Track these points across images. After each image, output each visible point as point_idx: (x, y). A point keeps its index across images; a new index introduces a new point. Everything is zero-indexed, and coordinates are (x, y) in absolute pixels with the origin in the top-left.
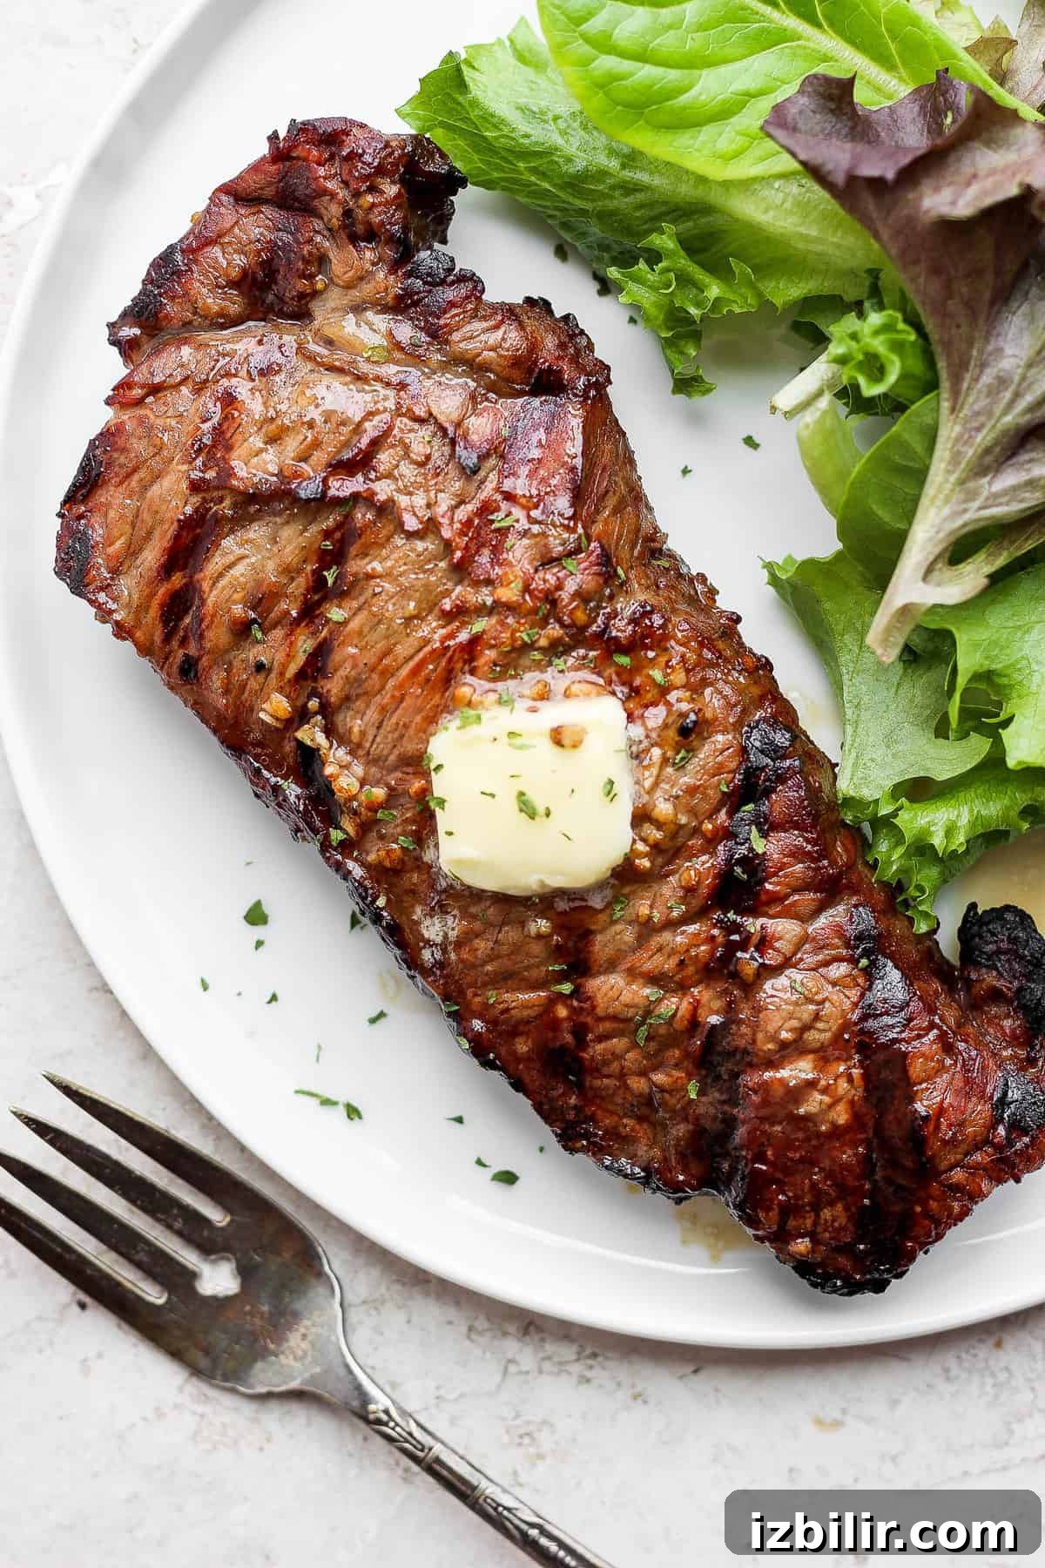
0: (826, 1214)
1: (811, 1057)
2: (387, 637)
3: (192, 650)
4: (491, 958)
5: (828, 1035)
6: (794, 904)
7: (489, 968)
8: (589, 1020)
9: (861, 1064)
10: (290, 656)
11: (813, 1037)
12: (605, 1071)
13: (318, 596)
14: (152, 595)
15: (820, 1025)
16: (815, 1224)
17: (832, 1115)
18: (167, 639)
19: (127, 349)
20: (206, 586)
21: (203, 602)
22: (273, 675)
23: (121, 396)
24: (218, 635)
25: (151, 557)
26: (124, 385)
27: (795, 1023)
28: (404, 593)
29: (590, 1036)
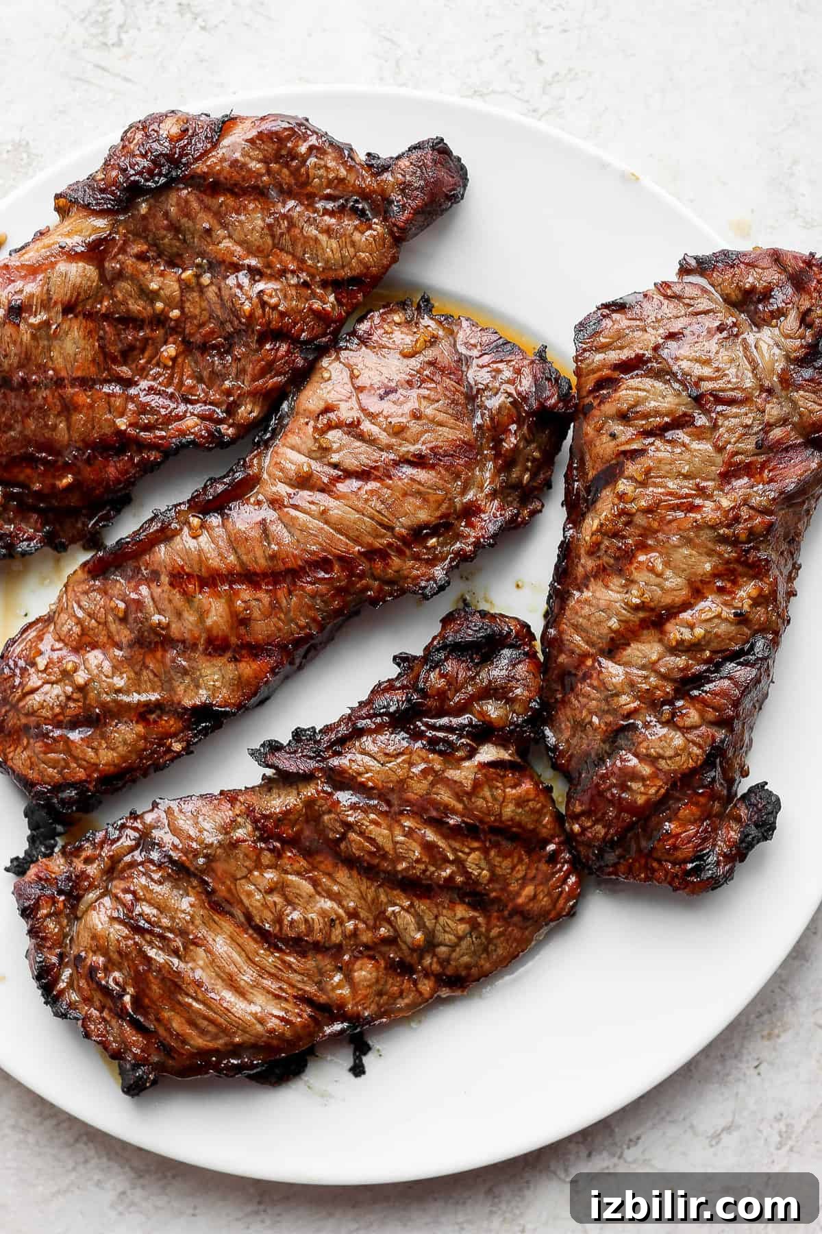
0: (599, 827)
1: (654, 769)
2: (668, 472)
3: (595, 403)
4: (584, 617)
5: (667, 767)
6: (707, 711)
7: (581, 620)
8: (595, 675)
9: (667, 789)
10: (627, 442)
11: (662, 763)
12: (580, 698)
13: (659, 432)
14: (599, 370)
15: (669, 762)
16: (591, 827)
17: (639, 797)
18: (591, 392)
19: (684, 270)
20: (622, 387)
21: (616, 391)
22: (614, 442)
23: (663, 288)
24: (609, 408)
25: (613, 356)
26: (666, 285)
27: (661, 752)
28: (689, 462)
29: (588, 681)
